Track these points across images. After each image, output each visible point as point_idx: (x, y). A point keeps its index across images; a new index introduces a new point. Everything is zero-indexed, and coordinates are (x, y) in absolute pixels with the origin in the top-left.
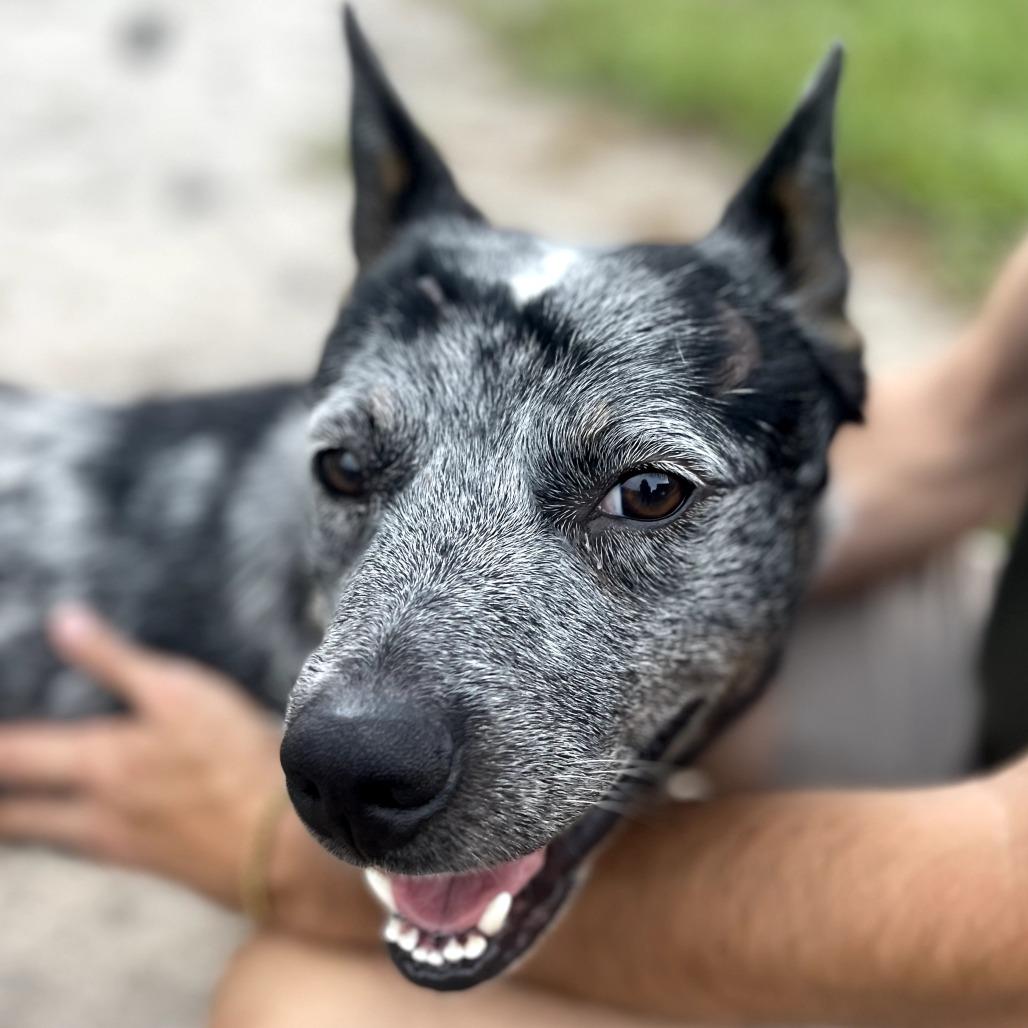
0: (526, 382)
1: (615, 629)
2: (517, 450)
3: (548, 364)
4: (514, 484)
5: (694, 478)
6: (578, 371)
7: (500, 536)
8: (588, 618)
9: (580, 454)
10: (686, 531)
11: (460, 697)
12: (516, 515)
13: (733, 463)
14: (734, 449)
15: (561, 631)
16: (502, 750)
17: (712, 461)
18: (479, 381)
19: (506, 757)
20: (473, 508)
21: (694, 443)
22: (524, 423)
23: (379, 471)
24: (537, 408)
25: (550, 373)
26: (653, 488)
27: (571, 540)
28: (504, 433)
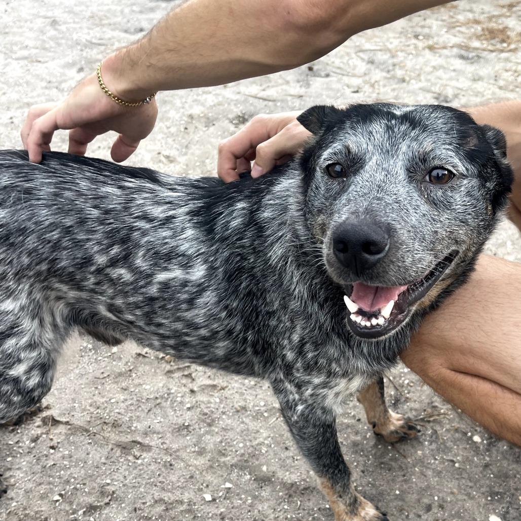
0: (405, 135)
1: (432, 218)
2: (401, 157)
3: (413, 129)
4: (399, 168)
5: (455, 172)
6: (423, 131)
7: (396, 184)
8: (424, 212)
9: (422, 157)
10: (453, 189)
11: (389, 224)
12: (401, 177)
13: (467, 169)
14: (469, 167)
15: (415, 214)
16: (400, 241)
17: (462, 169)
18: (387, 136)
19: (401, 244)
20: (387, 176)
21: (456, 161)
22: (404, 147)
23: (352, 166)
24: (408, 143)
25: (414, 132)
26: (440, 175)
27: (417, 186)
28: (396, 151)
